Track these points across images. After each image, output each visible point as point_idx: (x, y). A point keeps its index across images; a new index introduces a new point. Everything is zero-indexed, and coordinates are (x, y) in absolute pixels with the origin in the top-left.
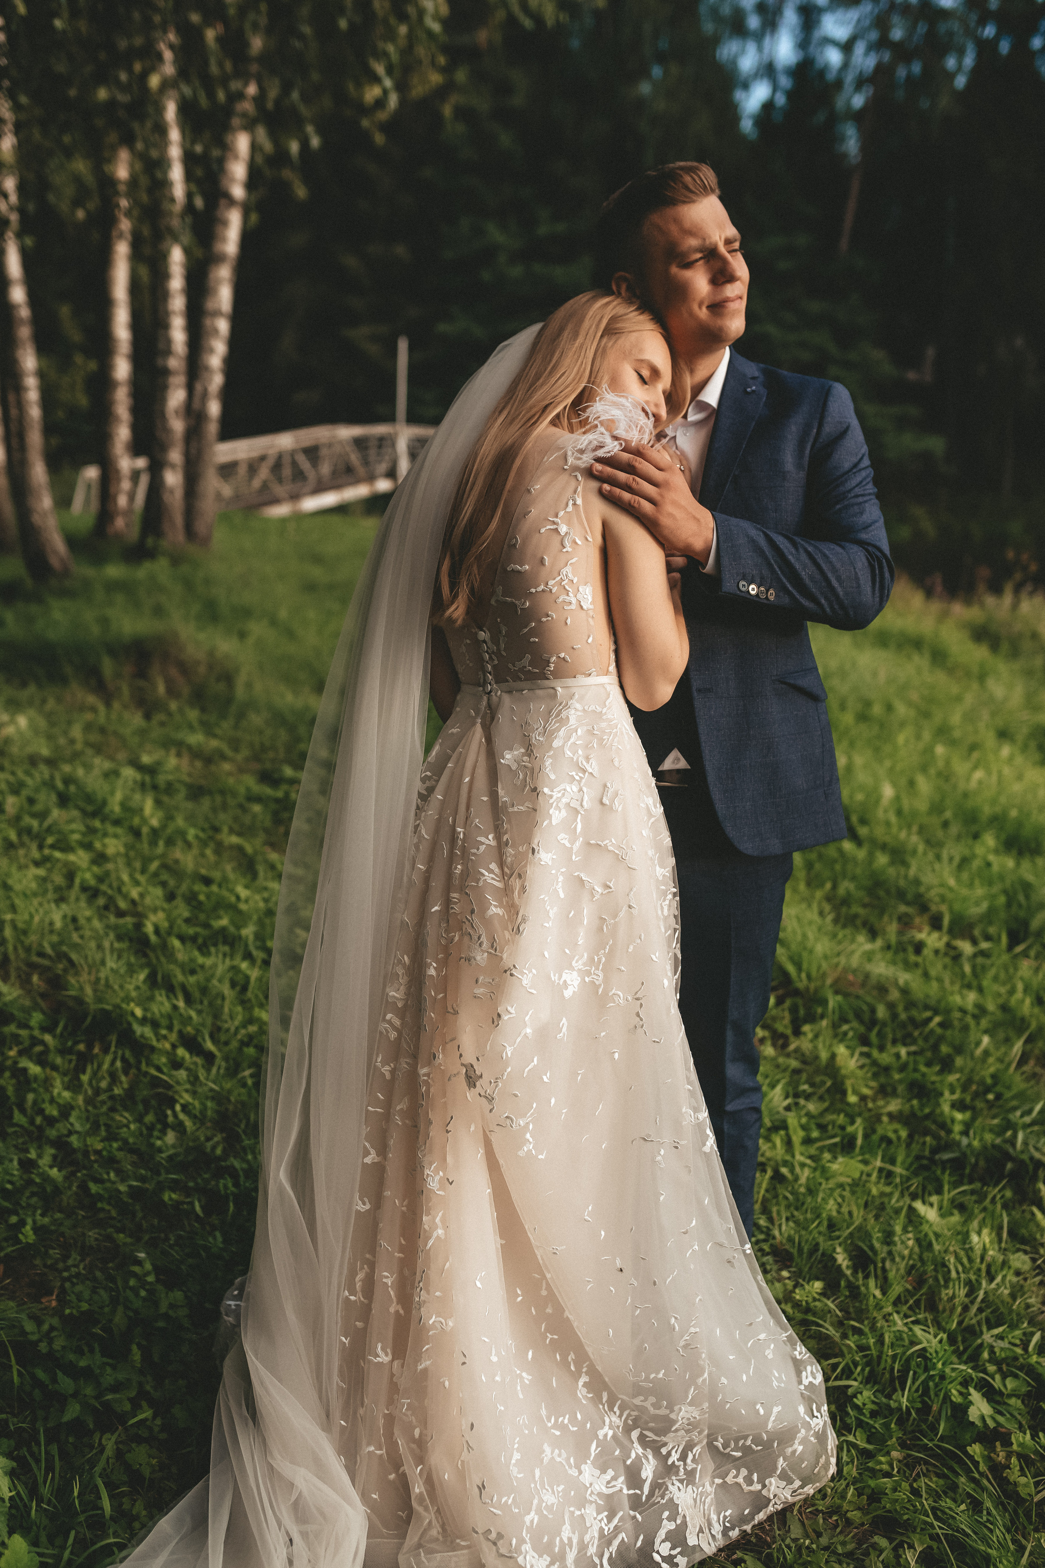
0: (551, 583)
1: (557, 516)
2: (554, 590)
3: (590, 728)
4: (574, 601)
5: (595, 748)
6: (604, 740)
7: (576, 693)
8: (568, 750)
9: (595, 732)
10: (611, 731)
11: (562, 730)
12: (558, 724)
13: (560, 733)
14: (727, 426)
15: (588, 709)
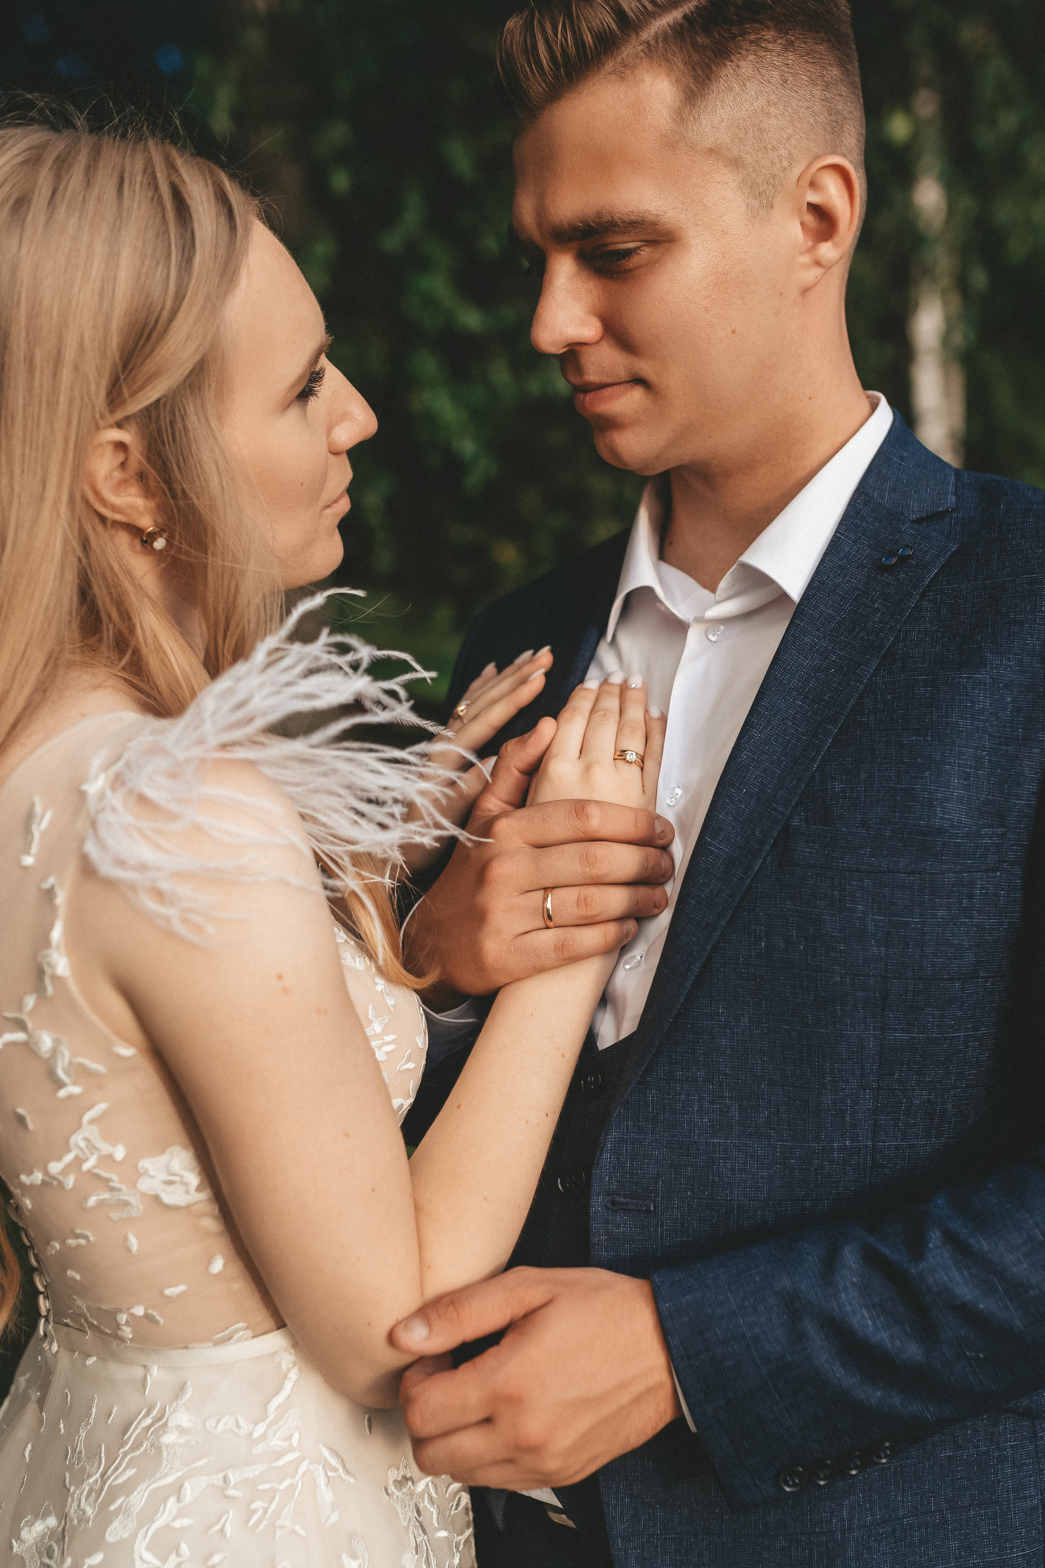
0: (55, 1167)
2: (69, 1184)
5: (225, 1536)
6: (254, 1512)
7: (189, 1384)
8: (148, 1548)
9: (231, 1492)
10: (276, 1485)
11: (139, 1489)
12: (134, 1471)
13: (131, 1497)
14: (799, 676)
15: (216, 1427)
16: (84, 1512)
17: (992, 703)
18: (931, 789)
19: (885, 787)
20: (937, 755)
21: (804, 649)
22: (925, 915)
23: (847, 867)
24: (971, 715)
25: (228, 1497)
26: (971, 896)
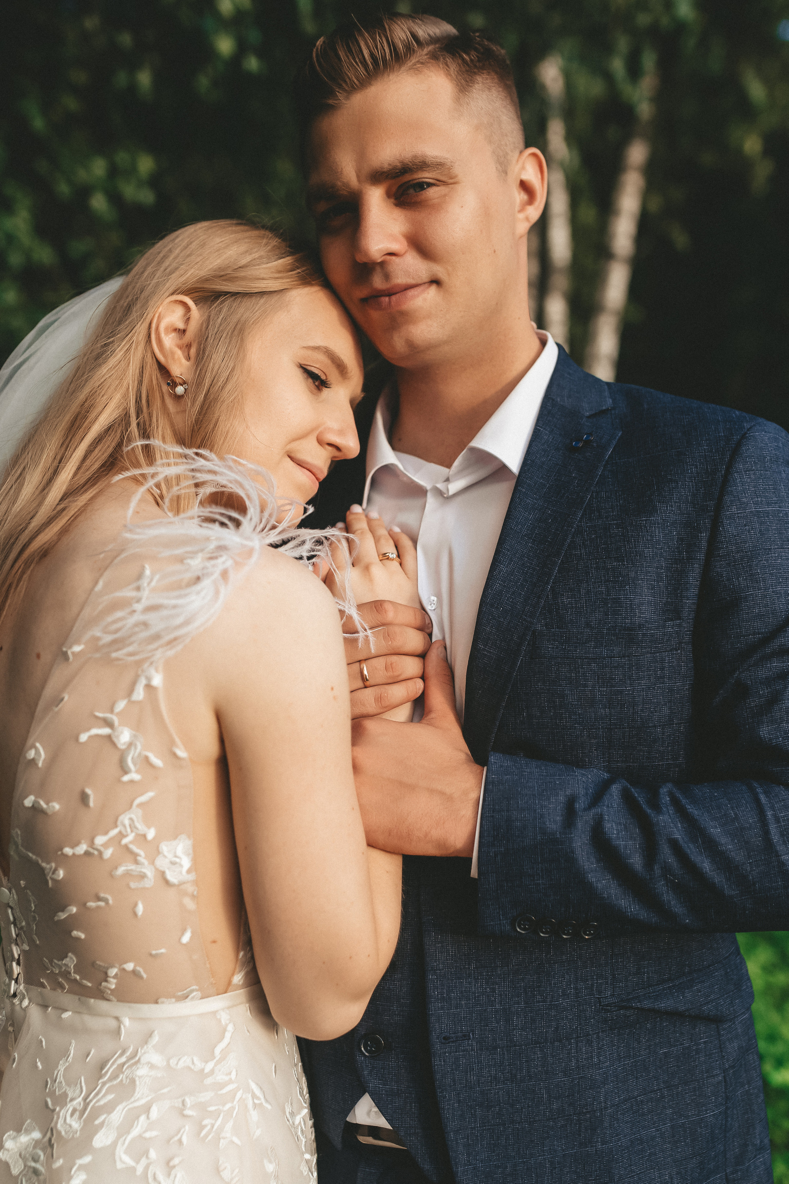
0: (100, 840)
1: (112, 711)
2: (108, 853)
3: (178, 1103)
4: (149, 872)
5: (183, 1145)
6: (204, 1127)
7: (156, 1032)
8: (126, 1152)
9: (188, 1112)
10: (221, 1108)
11: (118, 1109)
12: (113, 1096)
13: (112, 1115)
14: (527, 526)
15: (177, 1064)
16: (70, 1126)
17: (664, 536)
18: (631, 598)
19: (599, 598)
20: (633, 574)
21: (528, 508)
22: (634, 684)
23: (579, 656)
24: (651, 545)
25: (184, 1116)
26: (662, 669)
